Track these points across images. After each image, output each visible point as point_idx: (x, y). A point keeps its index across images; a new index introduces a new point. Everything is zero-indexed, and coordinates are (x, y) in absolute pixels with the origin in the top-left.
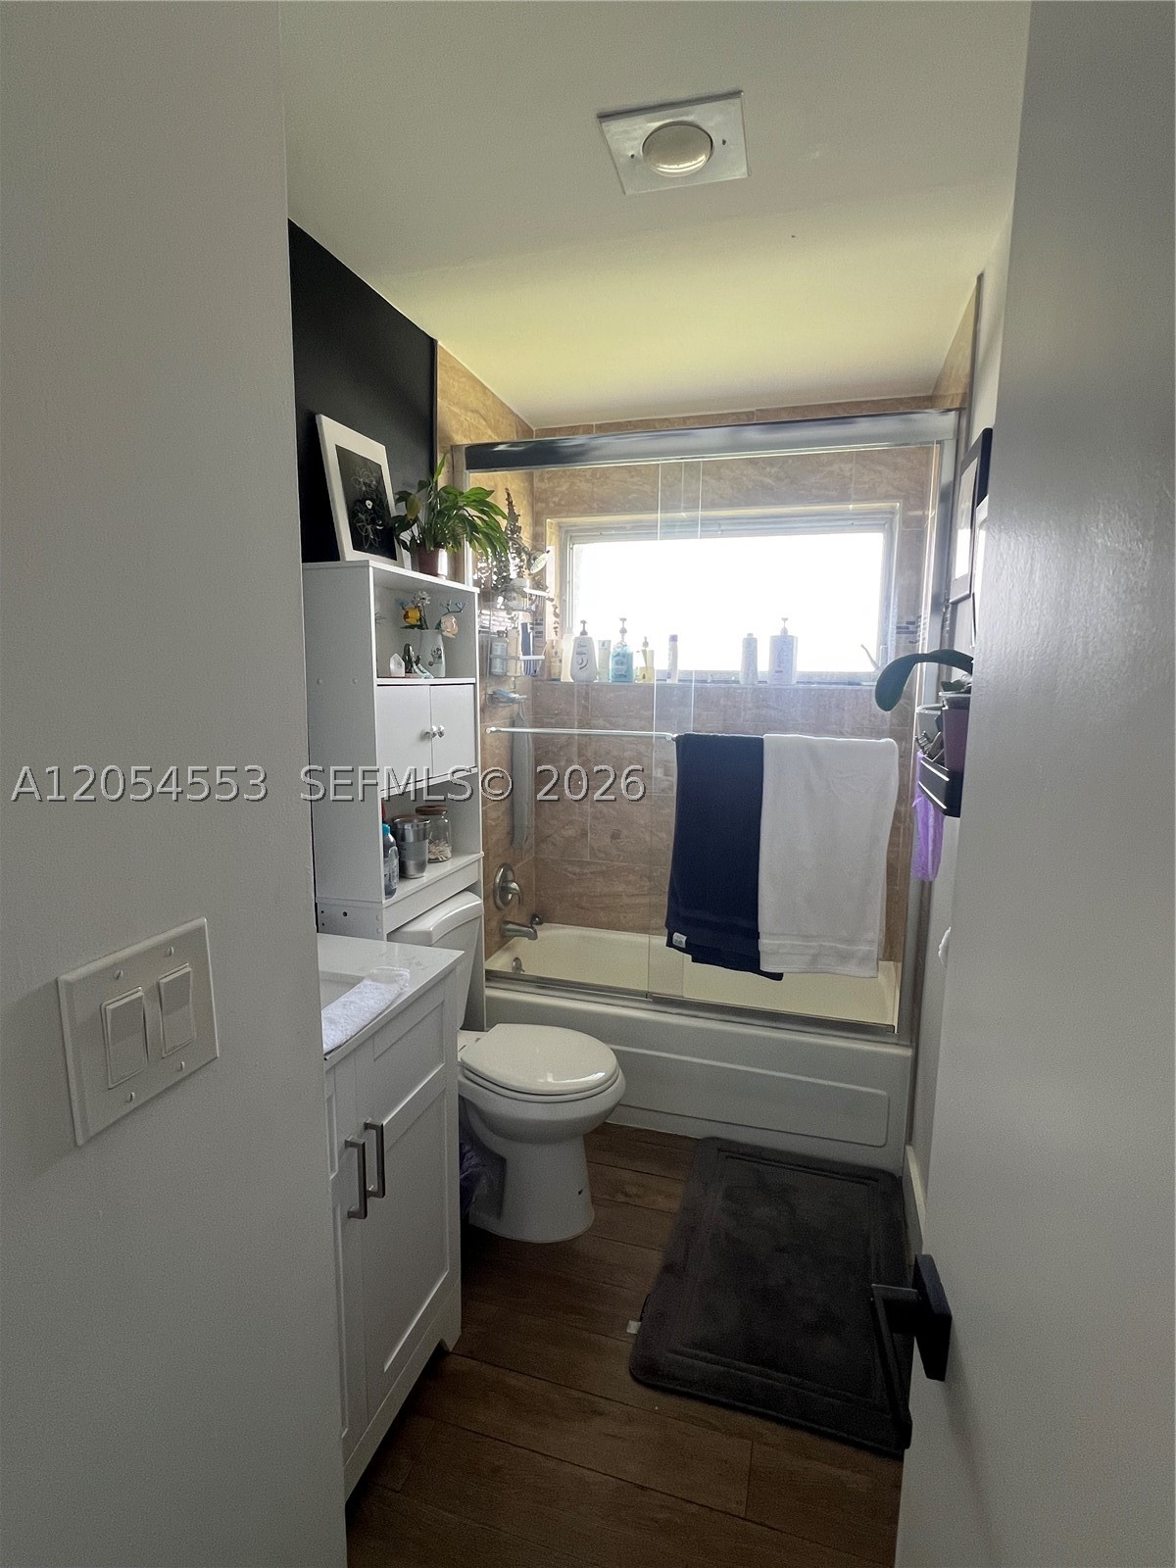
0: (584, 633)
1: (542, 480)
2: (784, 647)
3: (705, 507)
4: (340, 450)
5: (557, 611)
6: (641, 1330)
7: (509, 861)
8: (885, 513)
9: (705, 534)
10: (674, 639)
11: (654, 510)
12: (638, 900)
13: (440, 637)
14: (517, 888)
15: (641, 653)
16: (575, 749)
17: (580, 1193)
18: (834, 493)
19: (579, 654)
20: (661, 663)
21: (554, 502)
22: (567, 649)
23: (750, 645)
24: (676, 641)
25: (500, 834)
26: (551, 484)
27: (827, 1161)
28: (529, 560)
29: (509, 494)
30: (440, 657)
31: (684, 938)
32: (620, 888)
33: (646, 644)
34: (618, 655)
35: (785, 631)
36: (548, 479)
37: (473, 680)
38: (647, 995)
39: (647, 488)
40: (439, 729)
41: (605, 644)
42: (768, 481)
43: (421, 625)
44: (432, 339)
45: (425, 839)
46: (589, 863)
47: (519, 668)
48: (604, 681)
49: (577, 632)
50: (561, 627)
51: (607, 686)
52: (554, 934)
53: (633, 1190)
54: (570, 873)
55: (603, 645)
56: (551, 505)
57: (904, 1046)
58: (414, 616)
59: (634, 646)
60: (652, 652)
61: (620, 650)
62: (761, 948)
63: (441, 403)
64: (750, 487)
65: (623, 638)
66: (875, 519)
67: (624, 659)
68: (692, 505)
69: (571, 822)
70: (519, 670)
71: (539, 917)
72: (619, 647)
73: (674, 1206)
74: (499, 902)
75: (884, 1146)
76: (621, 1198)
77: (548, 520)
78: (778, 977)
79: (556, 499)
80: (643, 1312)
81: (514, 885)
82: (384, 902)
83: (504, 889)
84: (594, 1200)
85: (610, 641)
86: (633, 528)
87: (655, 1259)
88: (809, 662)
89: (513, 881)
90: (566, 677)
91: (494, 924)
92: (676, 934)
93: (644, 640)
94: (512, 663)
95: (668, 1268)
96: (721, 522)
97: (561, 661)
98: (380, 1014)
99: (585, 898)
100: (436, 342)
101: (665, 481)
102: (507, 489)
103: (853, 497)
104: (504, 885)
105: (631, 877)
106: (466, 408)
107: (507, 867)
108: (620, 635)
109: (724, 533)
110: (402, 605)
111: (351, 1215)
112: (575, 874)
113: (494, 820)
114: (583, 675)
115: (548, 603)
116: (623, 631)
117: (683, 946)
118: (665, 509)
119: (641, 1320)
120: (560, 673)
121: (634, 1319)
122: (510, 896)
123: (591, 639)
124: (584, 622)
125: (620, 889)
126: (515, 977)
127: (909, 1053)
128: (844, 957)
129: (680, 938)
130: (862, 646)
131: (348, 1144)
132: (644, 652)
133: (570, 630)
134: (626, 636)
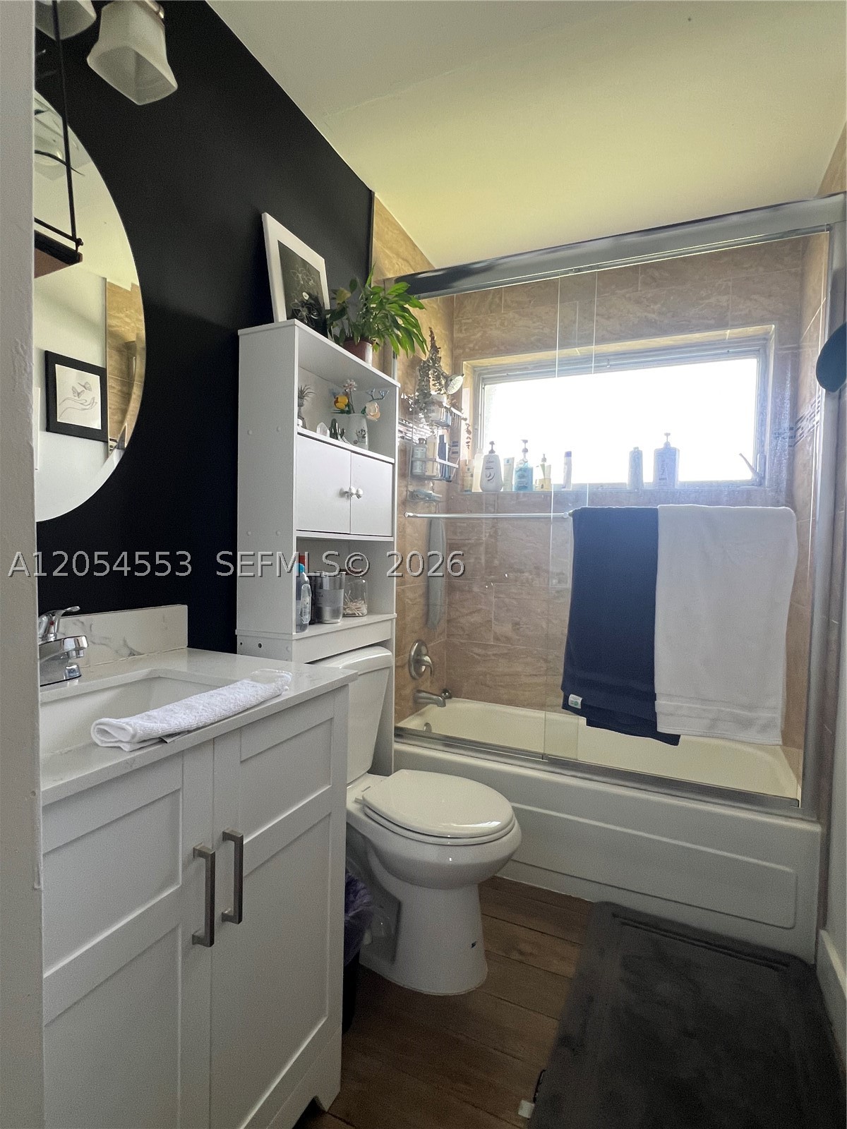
0: (492, 451)
1: (461, 331)
2: (667, 458)
3: (598, 343)
4: (282, 246)
5: (470, 428)
6: (534, 1112)
7: (423, 639)
8: (759, 339)
9: (599, 369)
10: (568, 454)
11: (553, 347)
12: (536, 680)
13: (365, 420)
14: (430, 661)
15: (540, 467)
16: (482, 549)
17: (473, 945)
18: (712, 322)
19: (487, 469)
20: (557, 479)
21: (470, 348)
22: (478, 466)
23: (636, 458)
24: (571, 456)
25: (415, 612)
26: (468, 334)
27: (733, 940)
28: (446, 383)
29: (431, 332)
30: (364, 437)
31: (579, 700)
32: (518, 668)
33: (544, 460)
34: (521, 470)
35: (667, 444)
36: (465, 330)
37: (392, 460)
38: (543, 756)
39: (547, 331)
40: (357, 491)
41: (509, 462)
42: (653, 316)
43: (348, 410)
44: (371, 191)
45: (340, 588)
46: (493, 646)
47: (435, 468)
48: (508, 490)
49: (486, 451)
50: (474, 445)
51: (511, 494)
52: (459, 706)
53: (527, 948)
54: (477, 654)
55: (508, 461)
56: (467, 350)
57: (809, 821)
58: (343, 401)
59: (534, 462)
60: (550, 466)
61: (522, 466)
62: (658, 709)
63: (376, 242)
64: (636, 322)
65: (525, 456)
66: (750, 346)
67: (525, 473)
68: (586, 340)
69: (479, 611)
70: (435, 470)
71: (449, 693)
72: (521, 464)
73: (569, 970)
74: (414, 673)
75: (791, 928)
76: (516, 956)
77: (464, 362)
78: (673, 740)
79: (471, 345)
80: (537, 1091)
81: (427, 658)
82: (294, 633)
83: (418, 662)
84: (488, 954)
85: (513, 458)
86: (535, 368)
87: (548, 1029)
88: (689, 472)
89: (426, 655)
90: (477, 488)
91: (408, 691)
92: (572, 696)
93: (542, 457)
94: (429, 464)
95: (564, 1040)
96: (609, 358)
97: (472, 476)
98: (248, 709)
99: (488, 676)
100: (374, 193)
101: (562, 324)
102: (430, 328)
103: (730, 323)
104: (419, 657)
105: (529, 659)
106: (398, 255)
107: (422, 643)
108: (522, 454)
109: (613, 368)
110: (334, 395)
111: (196, 940)
112: (479, 655)
113: (411, 600)
114: (491, 486)
115: (463, 422)
116: (525, 451)
117: (579, 707)
118: (562, 346)
119: (534, 1100)
120: (471, 485)
121: (526, 1098)
122: (424, 668)
123: (497, 456)
124: (492, 443)
125: (520, 669)
126: (425, 736)
127: (817, 829)
128: (746, 724)
129: (575, 700)
130: (741, 455)
131: (198, 853)
132: (543, 466)
133: (481, 450)
134: (527, 454)
